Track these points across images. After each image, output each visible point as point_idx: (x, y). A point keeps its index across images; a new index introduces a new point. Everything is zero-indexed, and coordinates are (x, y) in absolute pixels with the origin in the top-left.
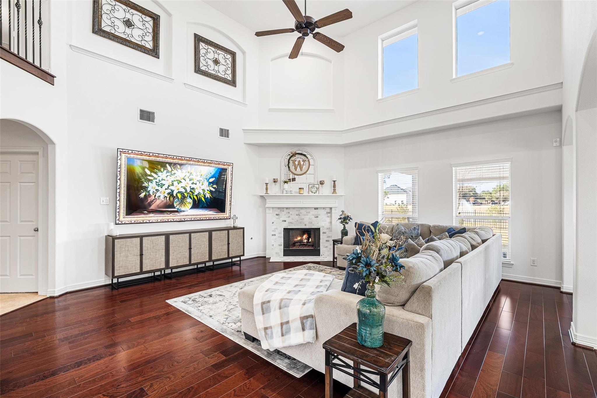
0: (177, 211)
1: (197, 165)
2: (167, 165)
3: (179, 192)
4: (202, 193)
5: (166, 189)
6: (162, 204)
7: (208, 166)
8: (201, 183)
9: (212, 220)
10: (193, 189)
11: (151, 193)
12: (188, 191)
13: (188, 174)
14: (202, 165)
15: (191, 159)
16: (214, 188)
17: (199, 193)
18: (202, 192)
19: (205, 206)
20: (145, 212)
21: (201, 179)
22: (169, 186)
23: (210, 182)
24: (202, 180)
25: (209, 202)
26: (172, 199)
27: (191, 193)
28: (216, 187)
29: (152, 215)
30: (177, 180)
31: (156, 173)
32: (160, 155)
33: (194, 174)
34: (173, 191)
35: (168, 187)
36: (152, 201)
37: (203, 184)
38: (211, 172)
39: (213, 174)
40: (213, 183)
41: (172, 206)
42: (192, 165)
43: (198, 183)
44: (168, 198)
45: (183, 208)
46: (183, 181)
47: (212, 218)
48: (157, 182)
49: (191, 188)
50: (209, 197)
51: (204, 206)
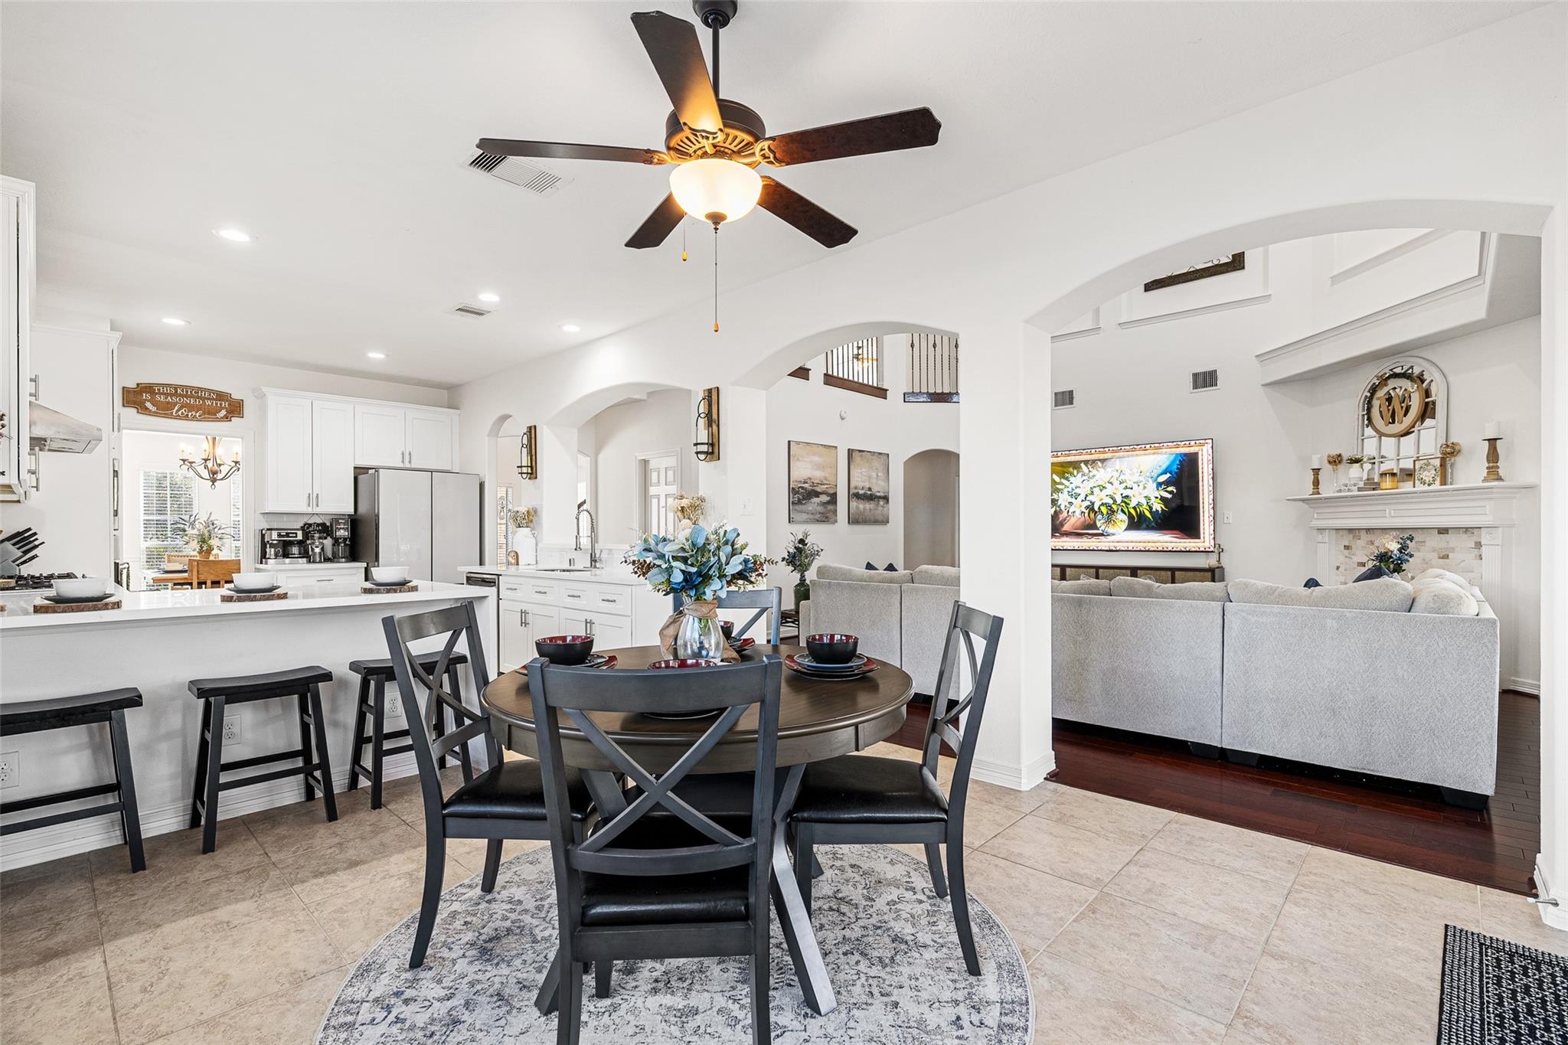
0: (1102, 535)
1: (1132, 456)
2: (1082, 465)
3: (1103, 504)
4: (1145, 504)
5: (1083, 501)
6: (1079, 523)
7: (1154, 454)
8: (1141, 486)
9: (1170, 551)
10: (1127, 497)
11: (1063, 507)
12: (1119, 501)
13: (1116, 474)
14: (1141, 455)
15: (1119, 448)
16: (1170, 492)
17: (1139, 504)
18: (1144, 502)
19: (1153, 526)
20: (1057, 534)
21: (1141, 478)
22: (1087, 496)
23: (1160, 483)
24: (1144, 480)
25: (1160, 518)
26: (1092, 515)
27: (1123, 504)
28: (1175, 491)
29: (1065, 539)
30: (1099, 486)
31: (1067, 479)
32: (1071, 452)
33: (1127, 472)
34: (1093, 504)
35: (1085, 498)
36: (1065, 519)
37: (1145, 488)
38: (1160, 464)
39: (1164, 467)
40: (1167, 483)
41: (1093, 526)
42: (1123, 457)
43: (1135, 486)
44: (1086, 515)
45: (1110, 530)
46: (1108, 485)
47: (1170, 549)
48: (1069, 492)
49: (1124, 495)
50: (1160, 510)
51: (1150, 526)
